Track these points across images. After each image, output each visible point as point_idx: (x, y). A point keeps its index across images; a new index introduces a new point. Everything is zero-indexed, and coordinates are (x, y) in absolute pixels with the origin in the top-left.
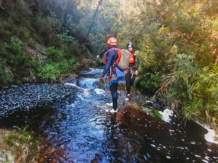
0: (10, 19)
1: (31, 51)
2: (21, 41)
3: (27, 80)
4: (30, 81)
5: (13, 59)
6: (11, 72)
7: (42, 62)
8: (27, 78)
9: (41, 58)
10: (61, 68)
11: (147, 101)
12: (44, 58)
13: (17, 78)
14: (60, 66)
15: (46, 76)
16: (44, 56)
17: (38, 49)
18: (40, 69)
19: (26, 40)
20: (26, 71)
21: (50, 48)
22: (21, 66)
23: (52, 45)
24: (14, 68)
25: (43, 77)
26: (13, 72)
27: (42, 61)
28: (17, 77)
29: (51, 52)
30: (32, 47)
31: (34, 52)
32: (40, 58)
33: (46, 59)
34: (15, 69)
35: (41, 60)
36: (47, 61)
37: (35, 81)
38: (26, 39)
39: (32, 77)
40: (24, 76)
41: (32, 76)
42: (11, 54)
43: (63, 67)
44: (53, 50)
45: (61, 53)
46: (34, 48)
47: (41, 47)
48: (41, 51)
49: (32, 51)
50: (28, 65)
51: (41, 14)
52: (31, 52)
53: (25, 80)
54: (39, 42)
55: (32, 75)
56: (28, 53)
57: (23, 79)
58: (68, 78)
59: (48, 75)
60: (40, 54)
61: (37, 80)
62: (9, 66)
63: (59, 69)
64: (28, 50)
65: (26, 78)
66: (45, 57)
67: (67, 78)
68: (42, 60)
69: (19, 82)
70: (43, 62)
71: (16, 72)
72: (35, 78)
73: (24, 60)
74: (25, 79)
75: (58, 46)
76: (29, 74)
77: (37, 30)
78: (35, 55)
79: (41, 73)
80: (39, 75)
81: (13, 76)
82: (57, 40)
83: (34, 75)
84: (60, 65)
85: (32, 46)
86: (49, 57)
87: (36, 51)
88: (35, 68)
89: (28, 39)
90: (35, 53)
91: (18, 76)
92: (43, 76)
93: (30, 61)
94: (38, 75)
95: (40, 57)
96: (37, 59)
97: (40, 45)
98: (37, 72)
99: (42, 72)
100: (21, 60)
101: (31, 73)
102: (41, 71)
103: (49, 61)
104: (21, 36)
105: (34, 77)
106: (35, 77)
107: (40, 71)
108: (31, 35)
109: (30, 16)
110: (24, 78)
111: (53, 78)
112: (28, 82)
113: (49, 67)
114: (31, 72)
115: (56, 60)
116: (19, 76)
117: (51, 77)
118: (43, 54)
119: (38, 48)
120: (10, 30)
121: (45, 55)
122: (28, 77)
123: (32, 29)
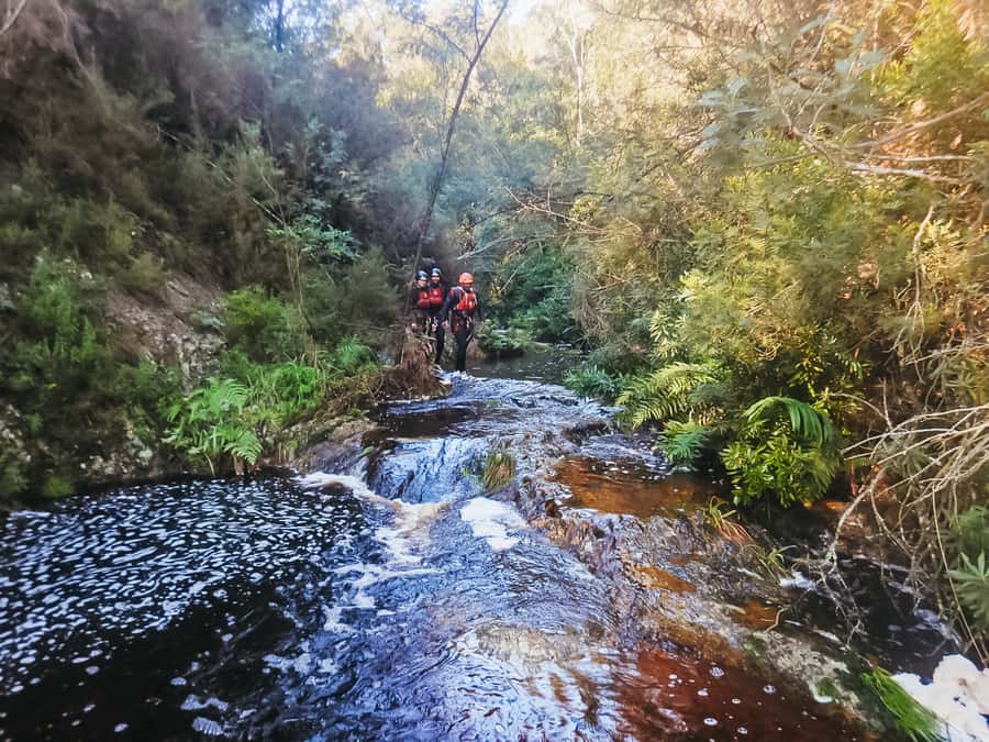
0: (32, 170)
1: (138, 315)
2: (89, 274)
3: (109, 470)
4: (125, 477)
5: (33, 365)
6: (12, 436)
7: (195, 367)
8: (106, 459)
9: (191, 348)
10: (292, 394)
12: (205, 346)
13: (52, 465)
14: (288, 384)
15: (207, 444)
16: (210, 336)
17: (182, 304)
18: (175, 410)
19: (113, 265)
20: (98, 423)
21: (243, 294)
22: (72, 400)
23: (251, 281)
24: (33, 412)
25: (194, 451)
26: (28, 438)
27: (193, 364)
28: (48, 460)
29: (245, 314)
30: (144, 297)
31: (156, 320)
32: (185, 351)
33: (217, 354)
34: (36, 421)
35: (187, 359)
36: (221, 360)
37: (150, 475)
38: (113, 258)
39: (136, 455)
40: (89, 450)
41: (133, 446)
42: (20, 345)
43: (303, 388)
44: (254, 302)
45: (291, 315)
46: (152, 298)
47: (198, 293)
48: (194, 315)
49: (144, 315)
50: (111, 390)
51: (200, 139)
52: (140, 325)
53: (96, 472)
54: (188, 271)
55: (137, 441)
56: (122, 329)
57: (83, 466)
58: (327, 443)
59: (219, 438)
60: (186, 327)
61: (161, 467)
62: (11, 407)
63: (282, 399)
64: (121, 315)
65: (101, 460)
66: (211, 344)
67: (319, 446)
68: (194, 358)
69: (57, 486)
70: (200, 365)
71: (44, 433)
72: (153, 458)
73: (89, 366)
74: (96, 466)
75: (277, 286)
76: (119, 436)
77: (182, 213)
78: (159, 338)
79: (178, 431)
80: (173, 437)
81: (29, 457)
82: (277, 254)
83: (149, 443)
84: (285, 376)
85: (146, 293)
86: (229, 345)
87: (169, 313)
88: (152, 404)
89: (132, 258)
90: (160, 326)
91: (56, 456)
92: (190, 445)
93: (125, 368)
94: (164, 440)
95: (186, 342)
96: (168, 356)
97: (192, 285)
98: (163, 425)
99: (186, 424)
100: (71, 371)
101: (130, 434)
102: (183, 419)
103: (234, 358)
104: (88, 245)
105: (147, 454)
106: (153, 448)
107: (177, 418)
108: (149, 240)
109: (147, 155)
110: (90, 463)
111: (242, 452)
112: (115, 483)
113: (225, 395)
114: (129, 425)
115: (268, 351)
116: (60, 453)
117: (231, 445)
118: (203, 330)
119: (181, 297)
120: (30, 221)
121: (216, 332)
122: (113, 455)
123: (159, 211)
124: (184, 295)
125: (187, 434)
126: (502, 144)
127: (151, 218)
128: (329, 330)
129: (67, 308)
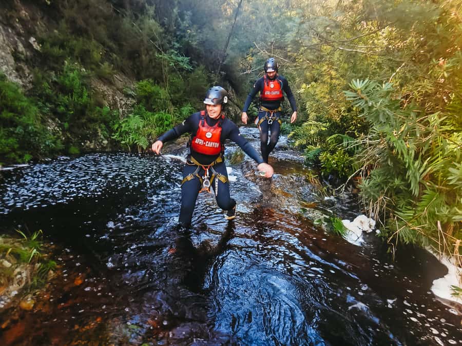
0: (63, 24)
1: (103, 88)
2: (84, 69)
3: (92, 147)
4: (98, 150)
5: (65, 104)
6: (58, 129)
7: (124, 111)
8: (91, 142)
9: (123, 103)
10: (161, 124)
11: (326, 196)
12: (128, 103)
13: (72, 142)
14: (160, 120)
15: (128, 140)
16: (130, 99)
17: (120, 85)
18: (116, 126)
19: (93, 66)
20: (89, 128)
21: (144, 82)
22: (79, 119)
23: (148, 77)
24: (65, 122)
25: (123, 142)
26: (63, 131)
27: (123, 109)
28: (70, 140)
29: (145, 91)
30: (105, 81)
31: (110, 90)
32: (121, 104)
33: (133, 106)
34: (66, 125)
35: (121, 107)
36: (134, 109)
37: (107, 150)
38: (92, 63)
39: (102, 142)
40: (85, 138)
41: (101, 139)
42: (60, 96)
43: (166, 123)
44: (149, 86)
45: (164, 93)
46: (109, 82)
47: (126, 81)
48: (124, 90)
49: (105, 88)
50: (93, 116)
51: (129, 13)
52: (103, 92)
53: (87, 147)
54: (122, 70)
55: (102, 137)
56: (97, 93)
57: (83, 144)
58: (174, 144)
59: (133, 138)
60: (121, 94)
61: (110, 147)
62: (57, 119)
63: (157, 126)
64: (96, 87)
65: (89, 142)
66: (131, 102)
67: (171, 145)
68: (124, 107)
69: (74, 150)
70: (126, 110)
71: (69, 130)
72: (108, 144)
73: (85, 106)
74: (87, 144)
75: (158, 80)
76: (95, 134)
77: (120, 45)
78: (111, 98)
79: (117, 134)
80: (115, 137)
81: (64, 138)
82: (159, 66)
83: (106, 138)
84: (159, 117)
85: (106, 79)
86: (138, 103)
87: (115, 88)
88: (108, 123)
89: (100, 64)
90: (111, 93)
91: (73, 139)
92: (122, 140)
93: (98, 108)
94: (112, 137)
95: (121, 100)
96: (114, 105)
97: (124, 77)
98: (111, 131)
99: (120, 132)
100: (79, 107)
101: (100, 134)
102: (119, 130)
103: (139, 108)
104: (84, 58)
105: (105, 142)
106: (108, 140)
107: (117, 129)
108: (107, 57)
109: (107, 18)
110: (85, 143)
111: (141, 144)
112: (93, 151)
113: (135, 122)
114: (99, 130)
115: (153, 107)
116: (75, 138)
117: (137, 141)
118: (128, 96)
119: (120, 82)
120: (62, 46)
121: (133, 97)
122: (93, 141)
123: (111, 44)
124: (121, 81)
125: (120, 135)
126: (269, 18)
127: (108, 47)
128: (179, 100)
129: (77, 82)
